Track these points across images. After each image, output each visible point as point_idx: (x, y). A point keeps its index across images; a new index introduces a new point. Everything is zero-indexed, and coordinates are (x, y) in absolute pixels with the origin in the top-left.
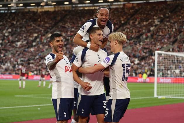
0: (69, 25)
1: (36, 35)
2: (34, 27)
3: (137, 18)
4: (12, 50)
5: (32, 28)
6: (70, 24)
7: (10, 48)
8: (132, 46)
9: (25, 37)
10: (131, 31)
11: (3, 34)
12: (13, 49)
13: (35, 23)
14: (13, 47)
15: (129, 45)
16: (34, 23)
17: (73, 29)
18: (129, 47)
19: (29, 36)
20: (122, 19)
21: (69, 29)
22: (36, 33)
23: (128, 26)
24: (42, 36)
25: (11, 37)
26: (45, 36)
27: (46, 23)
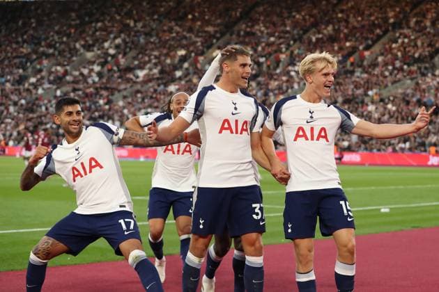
0: (263, 29)
1: (182, 52)
2: (178, 33)
3: (428, 10)
4: (125, 89)
5: (174, 35)
6: (265, 26)
7: (119, 83)
8: (416, 78)
9: (156, 57)
10: (412, 44)
11: (104, 51)
12: (129, 85)
13: (179, 23)
14: (129, 80)
15: (408, 77)
16: (177, 25)
17: (272, 39)
18: (409, 82)
19: (167, 55)
20: (391, 14)
21: (263, 37)
22: (183, 47)
23: (406, 31)
24: (197, 55)
25: (123, 58)
26: (206, 55)
27: (208, 23)
